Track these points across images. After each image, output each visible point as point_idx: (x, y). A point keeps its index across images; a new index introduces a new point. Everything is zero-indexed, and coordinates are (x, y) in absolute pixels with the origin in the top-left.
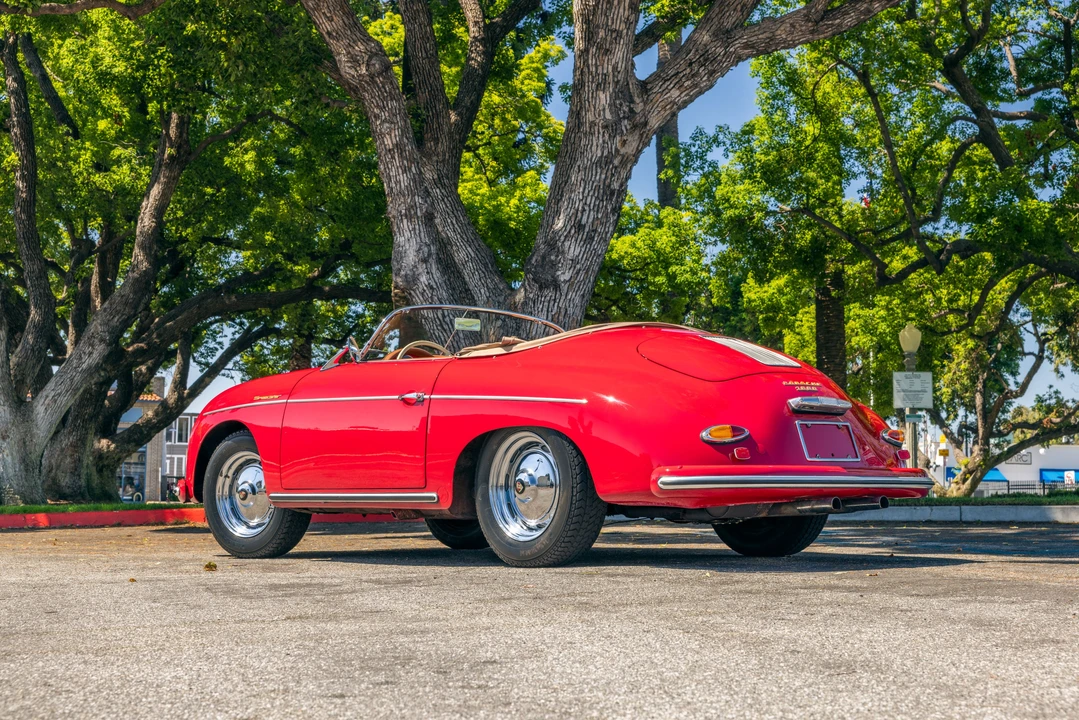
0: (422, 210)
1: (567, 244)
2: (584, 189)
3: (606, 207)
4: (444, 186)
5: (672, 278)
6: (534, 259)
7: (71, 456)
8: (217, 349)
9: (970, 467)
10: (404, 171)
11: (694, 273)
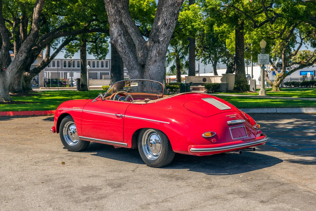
0: (118, 20)
1: (162, 30)
2: (167, 13)
3: (173, 19)
4: (125, 9)
5: (193, 26)
6: (152, 34)
7: (17, 80)
8: (58, 44)
9: (280, 76)
10: (113, 9)
11: (199, 25)
